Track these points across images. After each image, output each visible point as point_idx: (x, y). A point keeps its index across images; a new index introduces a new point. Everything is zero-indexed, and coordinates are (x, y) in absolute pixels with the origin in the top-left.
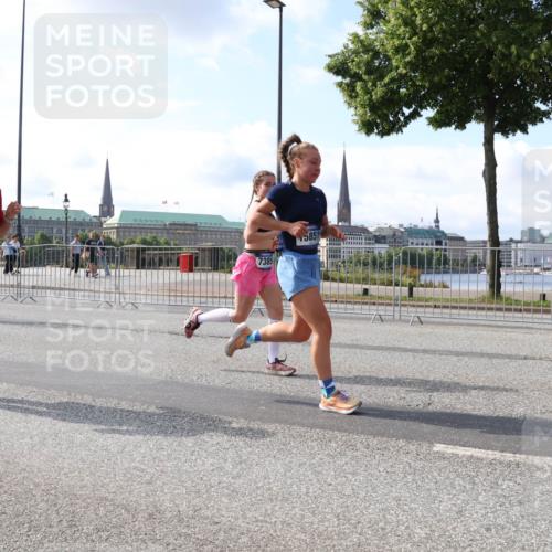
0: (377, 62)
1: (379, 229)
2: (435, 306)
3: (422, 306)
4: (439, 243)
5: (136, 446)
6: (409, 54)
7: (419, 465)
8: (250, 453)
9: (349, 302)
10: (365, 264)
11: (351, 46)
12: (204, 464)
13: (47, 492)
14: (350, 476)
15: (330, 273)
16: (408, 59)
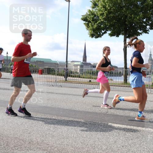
0: (95, 18)
1: (94, 64)
6: (104, 16)
7: (104, 129)
9: (86, 84)
11: (88, 13)
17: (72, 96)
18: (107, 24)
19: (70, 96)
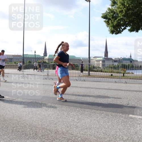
0: (115, 15)
1: (115, 59)
2: (130, 79)
3: (127, 79)
4: (131, 62)
5: (52, 115)
6: (123, 13)
7: (125, 120)
8: (81, 117)
9: (108, 78)
10: (112, 68)
11: (108, 11)
12: (69, 119)
13: (30, 126)
14: (107, 123)
15: (102, 70)
16: (123, 14)
17: (95, 89)
18: (126, 20)
19: (93, 89)
